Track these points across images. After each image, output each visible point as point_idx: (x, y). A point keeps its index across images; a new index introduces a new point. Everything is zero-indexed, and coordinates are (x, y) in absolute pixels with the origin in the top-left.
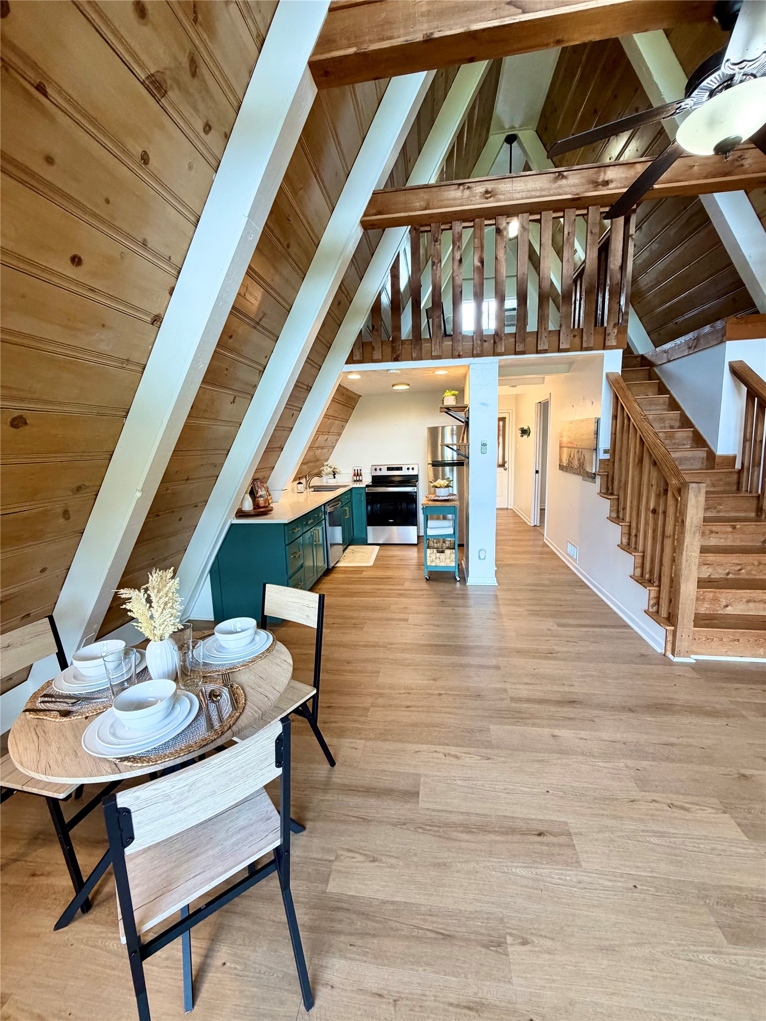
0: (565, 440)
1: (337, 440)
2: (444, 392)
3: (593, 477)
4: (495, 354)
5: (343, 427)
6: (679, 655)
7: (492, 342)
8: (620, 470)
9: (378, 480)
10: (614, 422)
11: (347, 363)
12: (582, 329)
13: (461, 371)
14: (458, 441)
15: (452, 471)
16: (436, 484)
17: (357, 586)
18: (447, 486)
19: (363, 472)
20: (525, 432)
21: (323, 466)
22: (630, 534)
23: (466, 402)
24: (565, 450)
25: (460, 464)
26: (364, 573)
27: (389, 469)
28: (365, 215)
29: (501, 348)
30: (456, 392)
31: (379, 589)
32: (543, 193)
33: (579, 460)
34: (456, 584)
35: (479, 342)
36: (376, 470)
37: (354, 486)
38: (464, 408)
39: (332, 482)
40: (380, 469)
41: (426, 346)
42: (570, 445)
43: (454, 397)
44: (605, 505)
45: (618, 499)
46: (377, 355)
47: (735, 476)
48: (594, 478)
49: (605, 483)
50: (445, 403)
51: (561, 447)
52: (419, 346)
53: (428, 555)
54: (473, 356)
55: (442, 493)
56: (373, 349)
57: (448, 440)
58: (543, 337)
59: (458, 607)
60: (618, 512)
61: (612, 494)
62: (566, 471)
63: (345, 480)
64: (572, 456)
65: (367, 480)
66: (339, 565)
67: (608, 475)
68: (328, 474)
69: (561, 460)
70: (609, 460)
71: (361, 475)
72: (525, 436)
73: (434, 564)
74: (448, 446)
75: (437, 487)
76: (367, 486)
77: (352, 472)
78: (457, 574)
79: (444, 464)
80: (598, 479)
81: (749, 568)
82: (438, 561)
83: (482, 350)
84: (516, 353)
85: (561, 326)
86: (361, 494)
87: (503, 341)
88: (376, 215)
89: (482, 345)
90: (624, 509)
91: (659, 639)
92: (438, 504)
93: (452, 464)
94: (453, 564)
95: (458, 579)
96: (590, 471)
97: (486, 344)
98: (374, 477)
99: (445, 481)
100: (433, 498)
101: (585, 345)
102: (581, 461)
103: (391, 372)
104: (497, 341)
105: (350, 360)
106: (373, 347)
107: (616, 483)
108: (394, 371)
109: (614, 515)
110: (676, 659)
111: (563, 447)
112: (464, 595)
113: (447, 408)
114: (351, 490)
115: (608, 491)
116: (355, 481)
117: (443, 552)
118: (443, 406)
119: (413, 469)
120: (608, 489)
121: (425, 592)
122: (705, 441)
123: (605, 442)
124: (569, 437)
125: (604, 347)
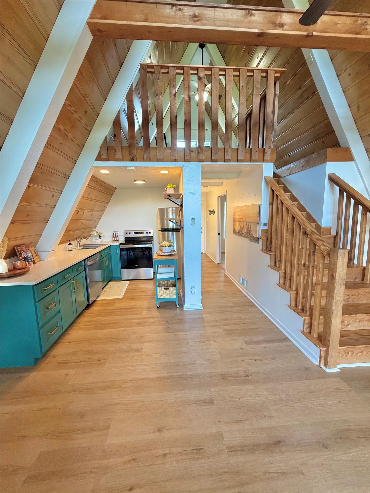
0: (237, 217)
1: (101, 215)
2: (167, 185)
3: (256, 240)
4: (199, 160)
5: (105, 207)
6: (330, 367)
7: (197, 152)
8: (277, 236)
9: (128, 240)
10: (271, 206)
11: (97, 160)
12: (251, 148)
13: (177, 172)
14: (176, 217)
15: (173, 234)
16: (162, 244)
17: (109, 318)
18: (170, 246)
19: (119, 235)
20: (212, 212)
21: (92, 231)
22: (285, 278)
23: (181, 191)
24: (237, 223)
25: (178, 230)
26: (116, 305)
27: (135, 233)
28: (91, 17)
29: (202, 157)
30: (174, 186)
31: (123, 320)
32: (238, 25)
33: (247, 229)
34: (176, 310)
35: (188, 152)
36: (127, 233)
37: (112, 244)
38: (179, 196)
39: (98, 241)
40: (130, 233)
41: (153, 152)
42: (241, 220)
43: (172, 189)
44: (267, 258)
45: (276, 254)
46: (118, 155)
47: (332, 239)
48: (258, 240)
49: (265, 243)
50: (168, 192)
51: (235, 221)
52: (148, 152)
53: (158, 291)
54: (185, 161)
55: (167, 250)
56: (115, 151)
57: (170, 217)
58: (229, 151)
59: (179, 331)
60: (275, 263)
61: (271, 250)
62: (238, 235)
63: (107, 240)
64: (242, 226)
65: (122, 240)
66: (99, 299)
67: (267, 239)
68: (96, 236)
69: (234, 228)
70: (267, 230)
71: (118, 237)
72: (212, 215)
73: (162, 297)
74: (170, 220)
75: (163, 246)
76: (121, 244)
77: (112, 235)
78: (177, 303)
79: (168, 231)
80: (261, 241)
81: (353, 297)
82: (165, 295)
83: (190, 157)
84: (212, 161)
85: (239, 145)
86: (116, 249)
87: (204, 152)
88: (101, 19)
89: (190, 154)
90: (280, 261)
91: (315, 355)
92: (164, 258)
93: (173, 231)
94: (175, 296)
95: (178, 306)
96: (255, 236)
97: (193, 154)
98: (126, 238)
99: (168, 242)
100: (161, 254)
101: (253, 158)
102: (249, 230)
103: (129, 168)
104: (200, 151)
105: (99, 158)
106: (115, 150)
107: (273, 244)
108: (132, 168)
109: (273, 264)
110: (329, 371)
111: (236, 221)
112: (182, 319)
113: (169, 195)
114: (110, 246)
115: (268, 248)
116: (114, 241)
117: (168, 289)
118: (165, 193)
119: (150, 233)
120: (267, 247)
121: (156, 319)
122: (314, 219)
123: (265, 218)
124: (240, 215)
125: (263, 160)
